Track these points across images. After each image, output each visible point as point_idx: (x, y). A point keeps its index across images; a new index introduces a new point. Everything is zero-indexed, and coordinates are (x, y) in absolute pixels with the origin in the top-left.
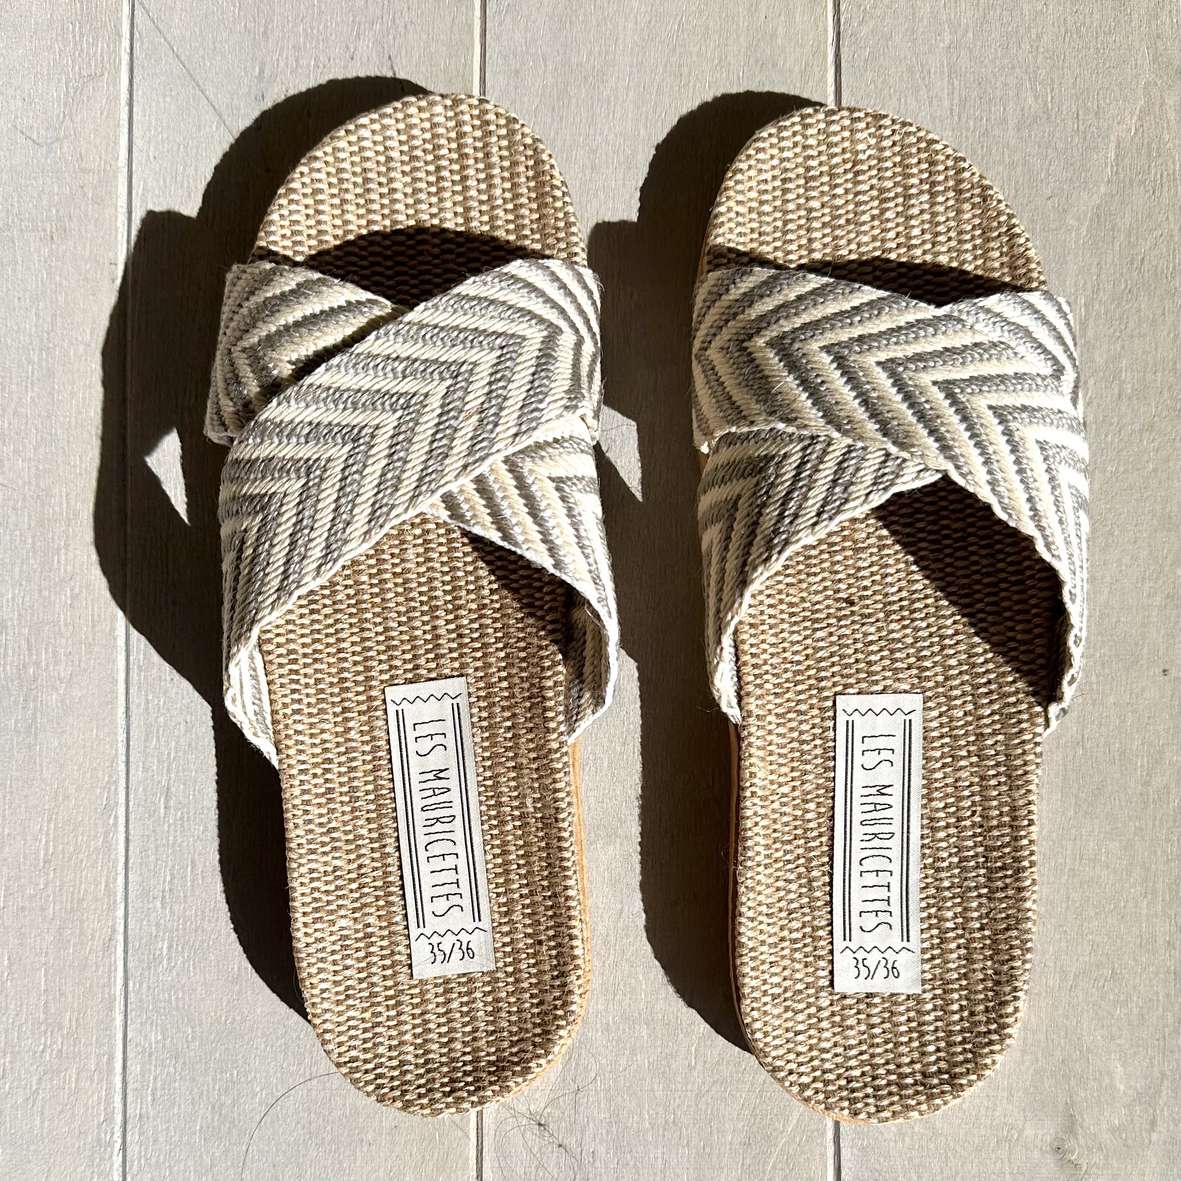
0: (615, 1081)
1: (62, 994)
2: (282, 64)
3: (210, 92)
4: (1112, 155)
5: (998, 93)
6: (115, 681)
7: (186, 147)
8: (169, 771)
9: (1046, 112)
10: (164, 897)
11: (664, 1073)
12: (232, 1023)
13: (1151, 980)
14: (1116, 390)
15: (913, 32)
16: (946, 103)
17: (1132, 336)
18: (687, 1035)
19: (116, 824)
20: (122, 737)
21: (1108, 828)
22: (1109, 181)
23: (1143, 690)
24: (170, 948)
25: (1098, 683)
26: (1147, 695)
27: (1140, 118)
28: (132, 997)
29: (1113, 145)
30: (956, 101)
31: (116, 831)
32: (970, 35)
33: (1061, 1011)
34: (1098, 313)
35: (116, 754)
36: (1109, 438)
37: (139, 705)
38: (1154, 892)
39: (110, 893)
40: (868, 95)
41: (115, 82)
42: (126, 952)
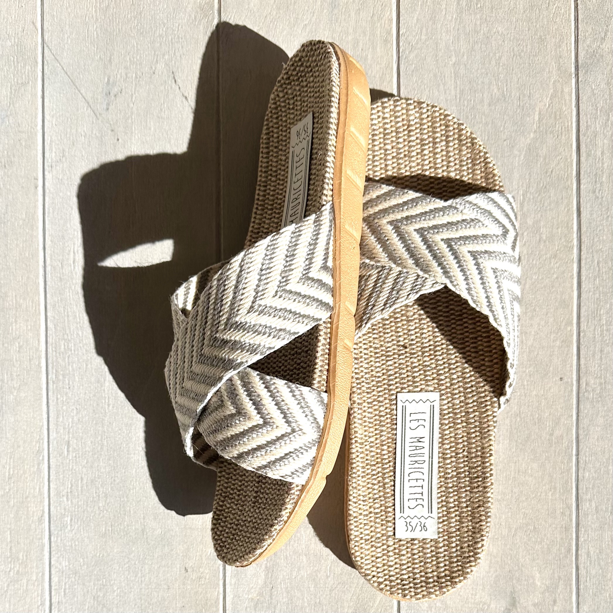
0: (290, 584)
1: (18, 543)
2: (119, 76)
3: (83, 91)
4: (537, 118)
5: (479, 87)
6: (41, 389)
7: (71, 120)
8: (69, 432)
9: (503, 96)
10: (67, 496)
11: (314, 579)
12: (103, 556)
13: (553, 531)
14: (538, 238)
15: (436, 56)
16: (453, 92)
17: (546, 210)
18: (325, 561)
19: (43, 460)
20: (45, 416)
21: (532, 457)
22: (535, 131)
23: (550, 388)
24: (71, 520)
25: (528, 385)
26: (552, 390)
27: (551, 99)
28: (53, 544)
29: (537, 113)
30: (458, 91)
31: (43, 463)
32: (465, 57)
33: (508, 547)
34: (529, 199)
35: (43, 426)
36: (534, 262)
37: (53, 401)
38: (555, 488)
39: (41, 493)
40: (414, 89)
41: (35, 87)
42: (50, 522)
